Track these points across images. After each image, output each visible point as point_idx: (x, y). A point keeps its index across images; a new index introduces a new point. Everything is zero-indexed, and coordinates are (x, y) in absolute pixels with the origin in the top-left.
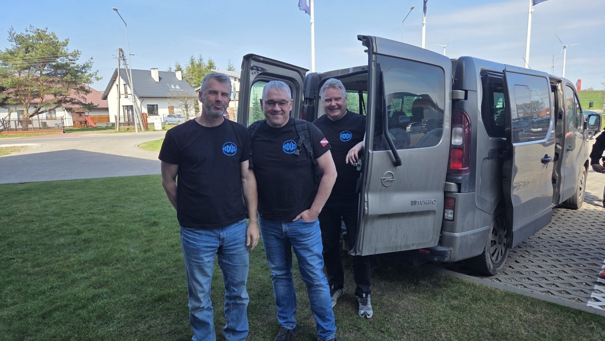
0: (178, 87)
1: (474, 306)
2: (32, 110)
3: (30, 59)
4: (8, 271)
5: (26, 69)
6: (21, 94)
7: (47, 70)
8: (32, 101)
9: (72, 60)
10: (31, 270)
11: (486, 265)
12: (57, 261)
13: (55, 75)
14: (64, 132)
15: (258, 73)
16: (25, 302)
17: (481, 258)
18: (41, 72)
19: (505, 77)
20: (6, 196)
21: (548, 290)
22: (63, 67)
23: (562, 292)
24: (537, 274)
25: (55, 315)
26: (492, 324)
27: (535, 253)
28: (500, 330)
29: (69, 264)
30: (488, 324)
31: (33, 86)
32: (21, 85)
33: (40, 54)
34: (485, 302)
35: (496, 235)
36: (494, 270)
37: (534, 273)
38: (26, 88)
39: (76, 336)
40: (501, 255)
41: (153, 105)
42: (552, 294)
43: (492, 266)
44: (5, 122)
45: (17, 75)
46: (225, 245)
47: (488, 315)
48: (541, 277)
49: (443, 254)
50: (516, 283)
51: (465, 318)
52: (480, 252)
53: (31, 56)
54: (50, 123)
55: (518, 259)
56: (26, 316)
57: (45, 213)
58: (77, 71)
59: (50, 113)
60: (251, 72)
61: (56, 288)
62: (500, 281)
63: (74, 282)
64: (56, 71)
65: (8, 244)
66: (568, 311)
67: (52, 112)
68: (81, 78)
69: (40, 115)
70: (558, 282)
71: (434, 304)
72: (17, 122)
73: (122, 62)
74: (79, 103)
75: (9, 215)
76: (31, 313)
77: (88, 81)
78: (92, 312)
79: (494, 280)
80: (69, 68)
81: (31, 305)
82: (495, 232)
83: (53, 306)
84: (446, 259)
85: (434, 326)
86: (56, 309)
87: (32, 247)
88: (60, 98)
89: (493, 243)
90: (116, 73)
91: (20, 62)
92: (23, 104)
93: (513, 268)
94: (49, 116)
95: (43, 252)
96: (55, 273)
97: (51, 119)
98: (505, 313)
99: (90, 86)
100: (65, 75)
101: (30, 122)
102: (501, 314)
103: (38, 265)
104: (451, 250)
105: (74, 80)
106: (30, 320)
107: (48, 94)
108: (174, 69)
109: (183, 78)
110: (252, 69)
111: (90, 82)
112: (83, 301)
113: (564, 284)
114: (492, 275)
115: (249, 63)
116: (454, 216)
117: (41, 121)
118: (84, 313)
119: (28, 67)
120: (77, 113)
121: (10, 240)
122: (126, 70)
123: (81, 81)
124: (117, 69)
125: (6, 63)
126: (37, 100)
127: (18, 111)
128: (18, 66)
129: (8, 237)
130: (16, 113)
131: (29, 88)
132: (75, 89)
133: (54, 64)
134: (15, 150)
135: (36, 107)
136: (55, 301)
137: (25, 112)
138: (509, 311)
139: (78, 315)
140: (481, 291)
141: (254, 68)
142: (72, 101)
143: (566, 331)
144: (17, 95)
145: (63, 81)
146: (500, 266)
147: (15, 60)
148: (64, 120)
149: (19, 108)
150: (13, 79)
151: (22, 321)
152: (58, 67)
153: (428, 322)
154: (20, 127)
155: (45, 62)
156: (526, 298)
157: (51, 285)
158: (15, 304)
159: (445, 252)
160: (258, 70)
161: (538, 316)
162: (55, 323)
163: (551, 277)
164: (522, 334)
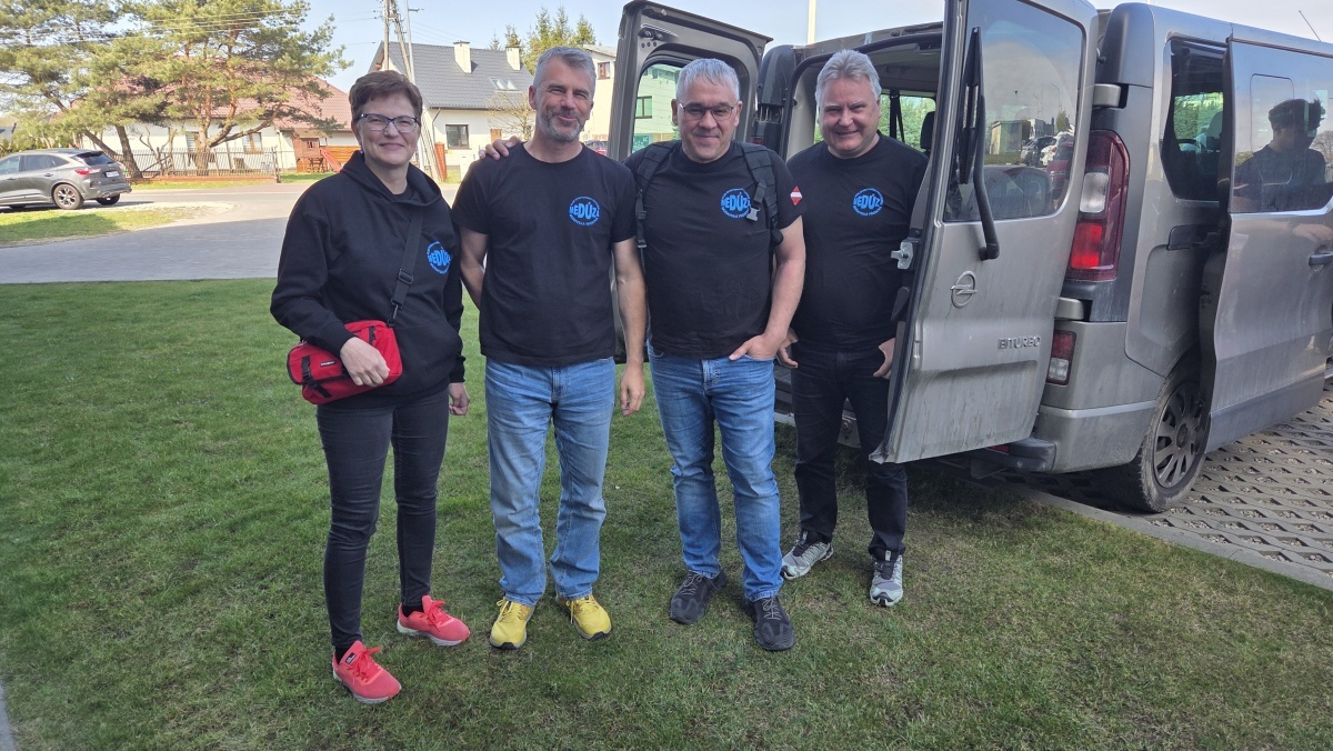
0: (511, 86)
1: (1095, 569)
2: (215, 132)
3: (206, 19)
4: (169, 444)
5: (199, 41)
6: (191, 97)
7: (242, 44)
8: (214, 113)
9: (291, 23)
10: (211, 445)
11: (1141, 489)
12: (260, 431)
13: (259, 55)
14: (278, 181)
15: (655, 44)
16: (200, 500)
17: (1129, 472)
18: (230, 49)
19: (1228, 56)
20: (166, 305)
21: (1279, 550)
22: (273, 38)
23: (1313, 557)
24: (1264, 516)
25: (252, 526)
26: (1128, 606)
27: (1273, 474)
28: (1142, 619)
29: (280, 437)
30: (1119, 607)
31: (214, 79)
32: (191, 76)
33: (227, 9)
34: (1123, 564)
35: (1173, 424)
36: (1161, 501)
37: (1257, 515)
38: (202, 83)
39: (290, 565)
40: (1183, 469)
41: (459, 127)
42: (1286, 558)
43: (1154, 492)
44: (162, 157)
45: (182, 53)
46: (563, 402)
47: (1123, 590)
48: (1270, 524)
49: (1036, 455)
50: (1208, 530)
51: (1070, 592)
52: (1125, 457)
53: (209, 13)
54: (251, 162)
55: (1226, 483)
56: (200, 525)
57: (239, 340)
58: (303, 48)
59: (251, 139)
60: (640, 41)
61: (255, 479)
62: (1170, 525)
63: (288, 470)
64: (259, 48)
65: (170, 395)
66: (1310, 594)
67: (255, 136)
68: (309, 64)
69: (231, 143)
70: (1307, 536)
71: (1008, 559)
72: (186, 156)
73: (393, 26)
74: (307, 118)
75: (171, 341)
76: (208, 521)
77: (325, 70)
78: (320, 525)
79: (1157, 522)
80: (285, 40)
81: (209, 506)
82: (1170, 418)
83: (250, 511)
84: (1044, 466)
85: (998, 601)
86: (255, 517)
87: (214, 402)
88: (270, 105)
89: (1163, 441)
90: (381, 50)
91: (188, 25)
92: (196, 118)
93: (1208, 501)
94: (249, 146)
95: (232, 413)
96: (255, 452)
97: (254, 152)
98: (1162, 587)
99: (329, 80)
100: (279, 55)
101: (212, 158)
102: (1155, 589)
103: (225, 437)
104: (1055, 447)
105: (296, 66)
106: (208, 533)
107: (245, 97)
108: (503, 42)
109: (521, 64)
110: (643, 35)
111: (330, 72)
112: (304, 506)
113: (1321, 540)
114: (1154, 512)
115: (636, 22)
116: (1069, 373)
117: (232, 156)
118: (304, 525)
119: (204, 36)
120: (303, 140)
121: (172, 386)
122: (402, 45)
123: (311, 69)
124: (382, 44)
125: (160, 27)
126: (224, 111)
127: (187, 134)
128: (184, 34)
129: (170, 382)
130: (184, 137)
131: (208, 83)
132: (298, 87)
133: (255, 30)
134: (183, 215)
135: (222, 126)
136: (253, 501)
137: (202, 136)
138: (1174, 584)
139: (295, 530)
140: (1119, 541)
141: (648, 33)
142: (293, 114)
143: (1295, 633)
144: (183, 99)
145: (274, 69)
146: (1177, 493)
147: (177, 22)
148: (279, 155)
149: (190, 127)
150: (175, 63)
151: (193, 534)
152: (263, 38)
153: (986, 592)
154: (193, 167)
155: (237, 26)
156: (1219, 562)
157: (246, 472)
158: (180, 502)
159: (1043, 451)
160: (656, 38)
161: (1239, 599)
162: (253, 541)
163: (1295, 525)
164: (1192, 631)
